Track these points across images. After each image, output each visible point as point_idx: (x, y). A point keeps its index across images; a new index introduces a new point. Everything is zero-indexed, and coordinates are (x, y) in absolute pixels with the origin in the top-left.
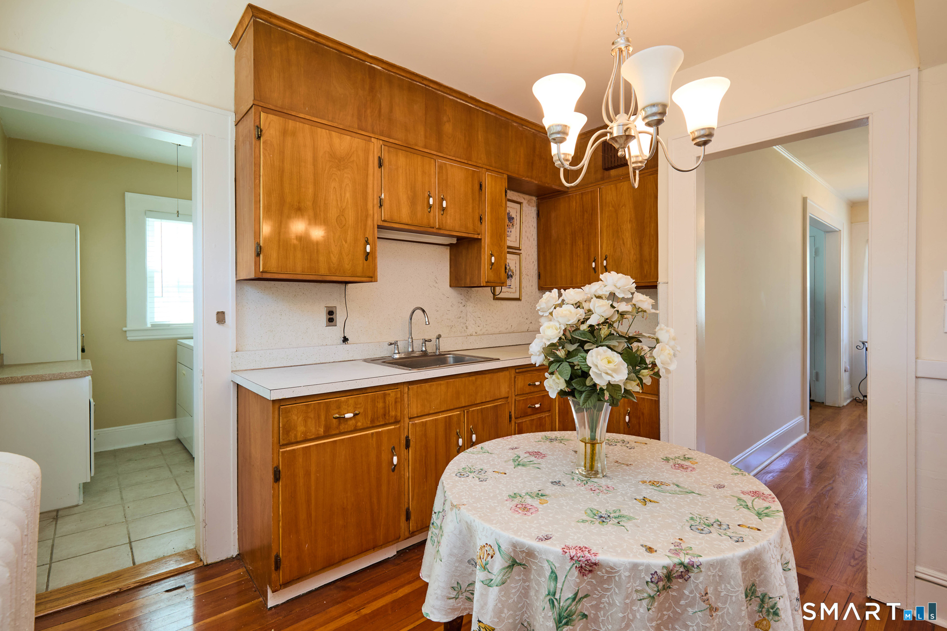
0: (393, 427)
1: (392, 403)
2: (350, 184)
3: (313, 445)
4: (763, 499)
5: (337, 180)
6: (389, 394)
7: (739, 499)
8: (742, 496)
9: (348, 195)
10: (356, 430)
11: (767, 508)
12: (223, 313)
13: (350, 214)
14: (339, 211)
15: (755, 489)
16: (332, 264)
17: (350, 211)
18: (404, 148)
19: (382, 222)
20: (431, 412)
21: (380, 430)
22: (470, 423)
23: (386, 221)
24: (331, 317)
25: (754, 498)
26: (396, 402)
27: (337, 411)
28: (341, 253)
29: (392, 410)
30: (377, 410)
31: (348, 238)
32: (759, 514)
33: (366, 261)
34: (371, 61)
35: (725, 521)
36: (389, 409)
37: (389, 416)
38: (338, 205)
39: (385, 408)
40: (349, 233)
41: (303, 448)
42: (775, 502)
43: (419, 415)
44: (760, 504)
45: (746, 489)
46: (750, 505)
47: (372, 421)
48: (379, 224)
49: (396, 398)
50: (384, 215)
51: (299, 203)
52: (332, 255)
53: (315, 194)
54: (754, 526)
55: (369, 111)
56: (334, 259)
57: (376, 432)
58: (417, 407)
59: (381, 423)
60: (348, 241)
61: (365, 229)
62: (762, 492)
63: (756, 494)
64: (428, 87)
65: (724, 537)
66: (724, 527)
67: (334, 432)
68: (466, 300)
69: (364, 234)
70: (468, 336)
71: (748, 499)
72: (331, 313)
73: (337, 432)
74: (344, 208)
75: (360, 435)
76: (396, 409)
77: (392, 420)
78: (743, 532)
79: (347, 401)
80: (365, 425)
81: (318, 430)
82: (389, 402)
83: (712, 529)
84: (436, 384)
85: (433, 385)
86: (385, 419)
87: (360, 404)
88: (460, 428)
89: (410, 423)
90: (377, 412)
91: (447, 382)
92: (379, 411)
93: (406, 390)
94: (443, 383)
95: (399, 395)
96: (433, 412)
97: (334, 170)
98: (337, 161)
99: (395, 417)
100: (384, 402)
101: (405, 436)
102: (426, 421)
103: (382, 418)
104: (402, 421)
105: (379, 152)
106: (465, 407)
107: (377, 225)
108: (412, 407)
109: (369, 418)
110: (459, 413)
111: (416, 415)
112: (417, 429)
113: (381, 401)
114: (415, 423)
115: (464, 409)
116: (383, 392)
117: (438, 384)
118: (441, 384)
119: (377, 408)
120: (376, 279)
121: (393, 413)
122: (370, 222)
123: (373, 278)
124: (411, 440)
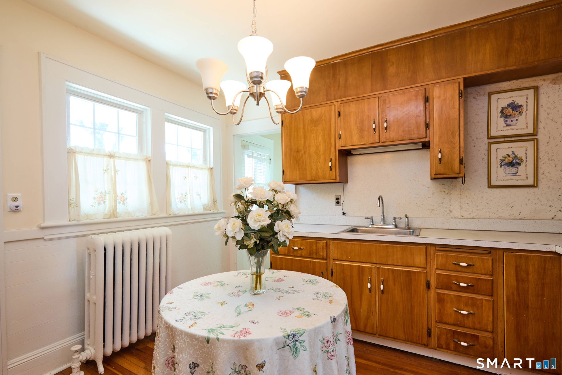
0: (322, 261)
1: (321, 248)
2: (321, 132)
3: (284, 258)
5: (315, 132)
6: (319, 243)
9: (320, 138)
10: (301, 257)
13: (322, 147)
14: (316, 147)
16: (313, 175)
17: (322, 146)
18: (355, 100)
19: (341, 147)
20: (348, 260)
21: (315, 260)
22: (380, 276)
23: (343, 146)
24: (338, 201)
26: (323, 248)
27: (293, 245)
28: (317, 169)
29: (321, 252)
30: (312, 249)
31: (321, 160)
33: (331, 171)
34: (333, 60)
36: (319, 250)
37: (319, 254)
38: (315, 145)
39: (317, 249)
40: (321, 158)
41: (280, 257)
43: (339, 259)
47: (310, 254)
48: (339, 149)
49: (323, 246)
50: (342, 143)
51: (298, 148)
52: (313, 170)
53: (304, 142)
55: (332, 88)
56: (314, 172)
57: (312, 261)
58: (337, 254)
59: (315, 257)
60: (321, 162)
61: (330, 154)
64: (374, 52)
67: (291, 255)
68: (450, 189)
69: (330, 156)
70: (452, 218)
72: (338, 199)
73: (293, 254)
74: (318, 145)
75: (304, 260)
76: (323, 252)
77: (321, 257)
79: (297, 241)
80: (306, 256)
81: (285, 252)
82: (319, 247)
84: (351, 244)
85: (349, 243)
86: (317, 255)
87: (304, 244)
88: (371, 276)
89: (333, 262)
90: (312, 251)
91: (360, 244)
92: (313, 250)
93: (331, 243)
94: (357, 244)
95: (325, 244)
96: (349, 260)
97: (313, 127)
98: (314, 123)
99: (323, 256)
100: (316, 246)
101: (331, 269)
102: (344, 264)
103: (315, 255)
104: (328, 259)
105: (338, 109)
106: (376, 264)
107: (338, 150)
108: (334, 253)
109: (308, 253)
110: (371, 266)
111: (336, 259)
112: (338, 267)
113: (314, 245)
114: (336, 263)
115: (375, 265)
116: (316, 241)
117: (353, 244)
118: (355, 244)
119: (312, 248)
120: (338, 180)
121: (321, 253)
122: (333, 149)
123: (336, 180)
124: (334, 272)
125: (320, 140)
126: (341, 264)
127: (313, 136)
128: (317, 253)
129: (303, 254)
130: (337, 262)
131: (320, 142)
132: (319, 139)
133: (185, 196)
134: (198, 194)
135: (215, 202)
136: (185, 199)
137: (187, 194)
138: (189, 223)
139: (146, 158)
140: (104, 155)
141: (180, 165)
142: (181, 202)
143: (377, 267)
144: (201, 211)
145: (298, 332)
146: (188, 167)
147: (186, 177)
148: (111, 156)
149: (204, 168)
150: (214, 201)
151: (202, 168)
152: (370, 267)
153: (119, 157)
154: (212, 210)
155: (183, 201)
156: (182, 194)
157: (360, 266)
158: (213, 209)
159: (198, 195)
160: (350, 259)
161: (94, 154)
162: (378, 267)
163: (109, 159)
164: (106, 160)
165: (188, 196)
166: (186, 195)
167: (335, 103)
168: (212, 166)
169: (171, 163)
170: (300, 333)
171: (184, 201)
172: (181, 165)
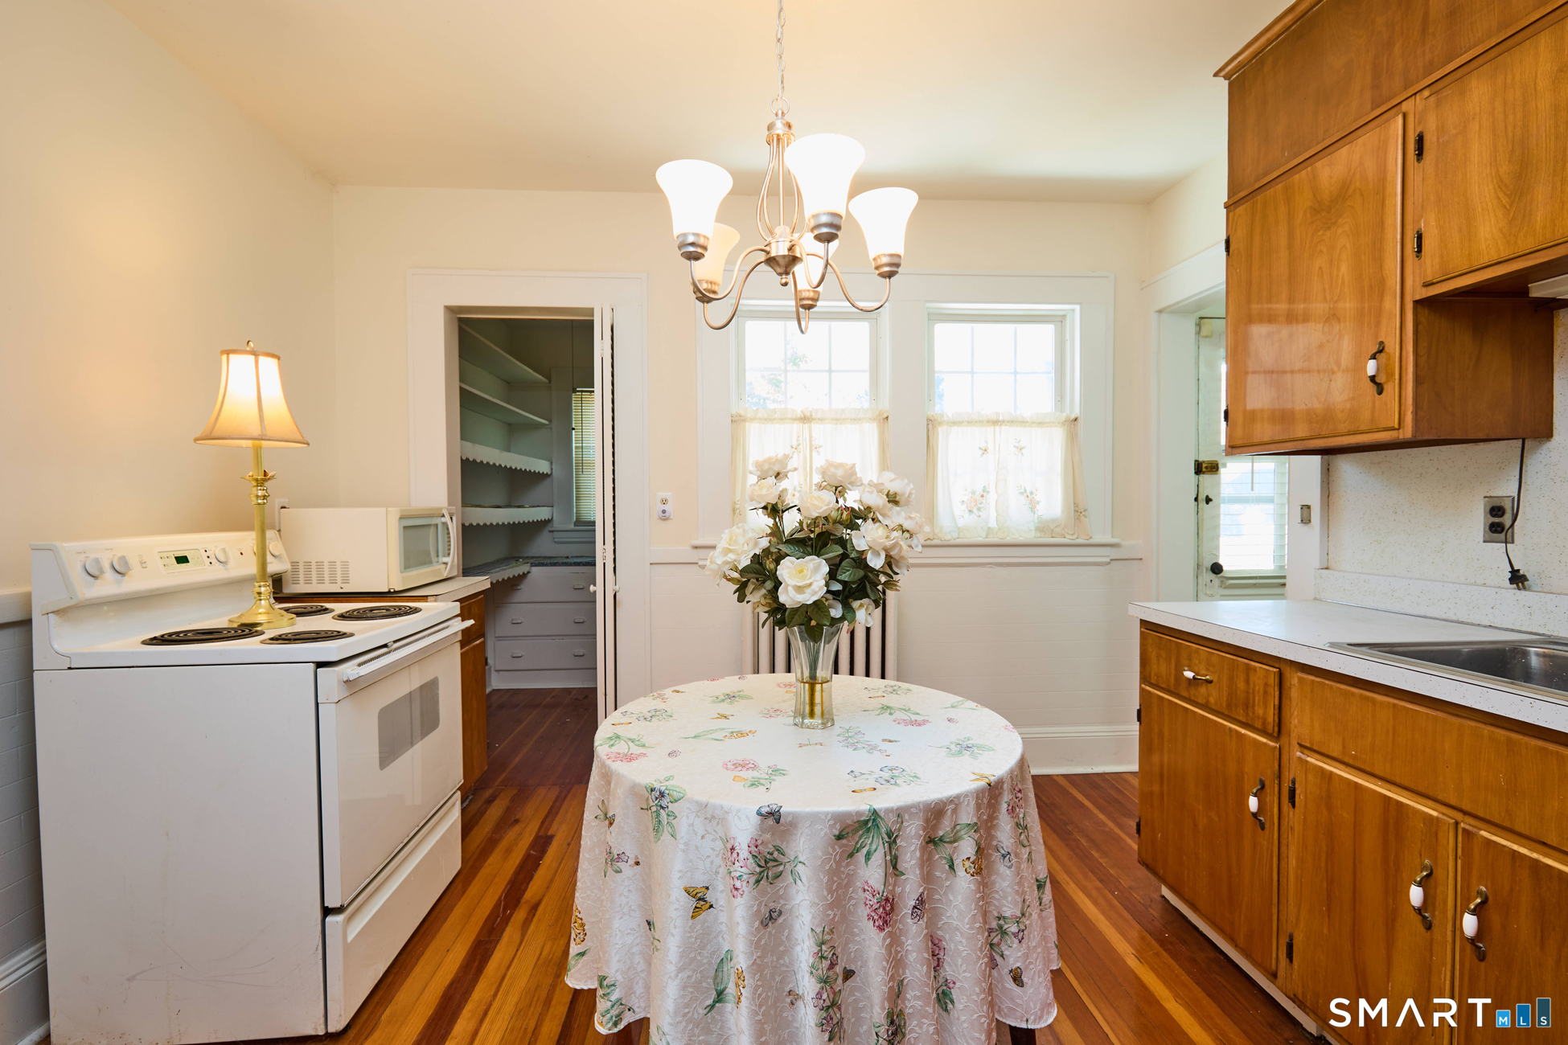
0: (1266, 741)
3: (1167, 699)
4: (619, 754)
6: (1255, 670)
7: (644, 746)
8: (643, 750)
9: (1344, 268)
10: (1205, 707)
11: (612, 745)
12: (1309, 507)
13: (1349, 305)
14: (1327, 309)
15: (634, 764)
16: (1314, 416)
17: (1349, 300)
19: (1424, 289)
20: (1346, 759)
21: (1243, 731)
22: (1475, 873)
23: (1436, 283)
24: (1495, 520)
25: (630, 753)
26: (1266, 692)
27: (1187, 662)
29: (1259, 704)
30: (1236, 690)
31: (1344, 356)
32: (618, 737)
33: (1380, 394)
35: (643, 723)
37: (1254, 713)
38: (1325, 299)
39: (1248, 692)
40: (1345, 345)
41: (1157, 695)
42: (606, 753)
43: (1315, 748)
44: (621, 748)
45: (642, 760)
46: (630, 743)
47: (1229, 706)
48: (1418, 297)
49: (1269, 686)
50: (1425, 271)
53: (1290, 299)
54: (618, 726)
55: (1398, 46)
56: (1318, 407)
57: (1236, 731)
58: (1313, 727)
59: (1242, 719)
60: (1343, 364)
61: (1380, 325)
62: (623, 763)
63: (629, 758)
65: (637, 712)
66: (642, 719)
67: (1184, 693)
69: (1375, 335)
71: (635, 750)
72: (1497, 511)
73: (1187, 694)
74: (1335, 298)
75: (1214, 721)
76: (1265, 705)
77: (1259, 725)
78: (625, 720)
79: (1198, 652)
80: (1218, 708)
81: (1169, 679)
82: (1254, 685)
83: (650, 714)
84: (1361, 696)
85: (1353, 694)
86: (1248, 714)
87: (1214, 666)
88: (1435, 859)
89: (1299, 754)
90: (1236, 694)
91: (1394, 705)
92: (1238, 692)
93: (1294, 678)
94: (1381, 703)
95: (1273, 680)
96: (1351, 762)
97: (1320, 233)
98: (1324, 214)
99: (1264, 723)
100: (1247, 682)
101: (1291, 777)
102: (1331, 772)
103: (1243, 710)
104: (1284, 739)
105: (1420, 123)
106: (1465, 813)
107: (1414, 301)
108: (1301, 720)
109: (1225, 699)
110: (1435, 814)
111: (1308, 745)
112: (1310, 777)
113: (1242, 677)
114: (1307, 761)
115: (1459, 816)
116: (1246, 661)
117: (1367, 698)
118: (1373, 701)
119: (1236, 686)
120: (1407, 433)
121: (1260, 711)
122: (1392, 304)
123: (1401, 431)
124: (1297, 792)
125: (1343, 276)
126: (1322, 769)
127: (1320, 268)
128: (1247, 708)
129: (1212, 700)
130: (1309, 759)
131: (1343, 282)
132: (1337, 276)
133: (982, 496)
134: (1022, 491)
135: (1081, 513)
136: (981, 503)
137: (988, 492)
138: (990, 564)
139: (880, 414)
140: (796, 419)
141: (968, 422)
142: (970, 511)
143: (1462, 825)
144: (1030, 536)
145: (671, 792)
146: (995, 422)
147: (985, 450)
148: (805, 419)
149: (1050, 422)
150: (1076, 511)
151: (1040, 423)
152: (1431, 815)
153: (821, 420)
154: (1067, 536)
155: (975, 510)
156: (973, 493)
157: (1389, 798)
158: (1071, 533)
159: (1022, 493)
160: (1355, 757)
161: (775, 419)
162: (1464, 830)
163: (801, 425)
164: (796, 426)
165: (992, 497)
166: (985, 494)
167: (1405, 107)
168: (1076, 413)
169: (945, 418)
170: (672, 796)
171: (979, 509)
172: (972, 422)
